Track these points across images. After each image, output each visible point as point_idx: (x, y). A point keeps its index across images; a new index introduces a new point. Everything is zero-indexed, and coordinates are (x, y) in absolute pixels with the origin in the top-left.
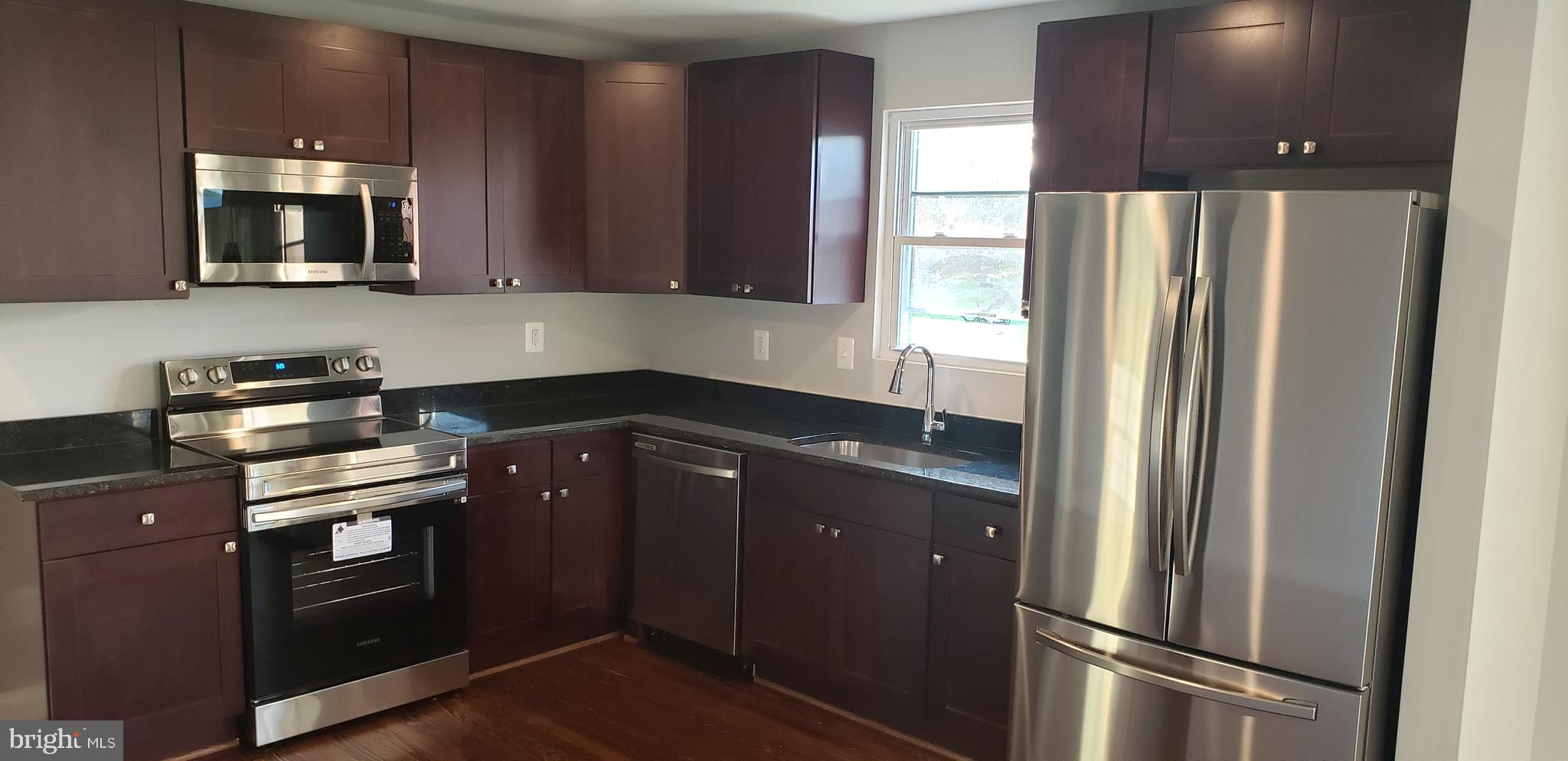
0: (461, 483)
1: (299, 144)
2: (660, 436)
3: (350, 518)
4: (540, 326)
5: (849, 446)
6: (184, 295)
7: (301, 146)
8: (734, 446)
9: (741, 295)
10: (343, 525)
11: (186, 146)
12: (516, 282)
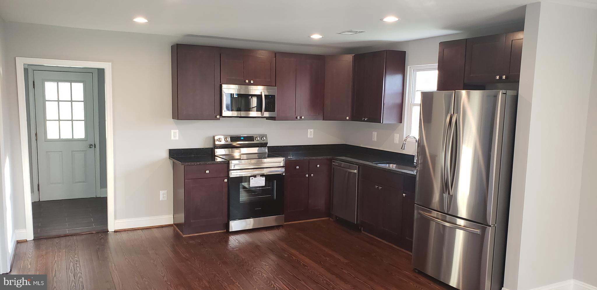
0: (283, 170)
1: (247, 81)
2: (339, 161)
3: (255, 176)
4: (312, 130)
5: (393, 166)
6: (219, 119)
7: (248, 82)
8: (357, 164)
9: (364, 121)
10: (253, 178)
11: (220, 83)
12: (303, 117)
